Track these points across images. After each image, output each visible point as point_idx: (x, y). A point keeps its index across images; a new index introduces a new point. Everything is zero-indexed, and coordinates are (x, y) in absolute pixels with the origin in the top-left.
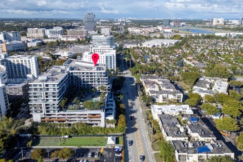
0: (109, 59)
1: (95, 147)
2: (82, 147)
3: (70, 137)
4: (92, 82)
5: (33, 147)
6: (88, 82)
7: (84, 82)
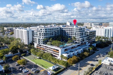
0: (107, 32)
1: (42, 67)
2: (37, 65)
3: (40, 58)
4: (72, 34)
5: (23, 57)
6: (70, 34)
7: (68, 34)
